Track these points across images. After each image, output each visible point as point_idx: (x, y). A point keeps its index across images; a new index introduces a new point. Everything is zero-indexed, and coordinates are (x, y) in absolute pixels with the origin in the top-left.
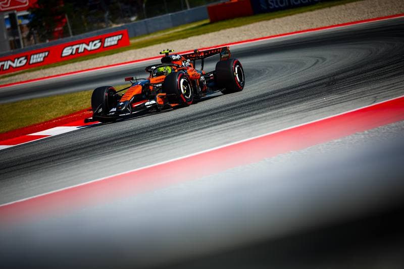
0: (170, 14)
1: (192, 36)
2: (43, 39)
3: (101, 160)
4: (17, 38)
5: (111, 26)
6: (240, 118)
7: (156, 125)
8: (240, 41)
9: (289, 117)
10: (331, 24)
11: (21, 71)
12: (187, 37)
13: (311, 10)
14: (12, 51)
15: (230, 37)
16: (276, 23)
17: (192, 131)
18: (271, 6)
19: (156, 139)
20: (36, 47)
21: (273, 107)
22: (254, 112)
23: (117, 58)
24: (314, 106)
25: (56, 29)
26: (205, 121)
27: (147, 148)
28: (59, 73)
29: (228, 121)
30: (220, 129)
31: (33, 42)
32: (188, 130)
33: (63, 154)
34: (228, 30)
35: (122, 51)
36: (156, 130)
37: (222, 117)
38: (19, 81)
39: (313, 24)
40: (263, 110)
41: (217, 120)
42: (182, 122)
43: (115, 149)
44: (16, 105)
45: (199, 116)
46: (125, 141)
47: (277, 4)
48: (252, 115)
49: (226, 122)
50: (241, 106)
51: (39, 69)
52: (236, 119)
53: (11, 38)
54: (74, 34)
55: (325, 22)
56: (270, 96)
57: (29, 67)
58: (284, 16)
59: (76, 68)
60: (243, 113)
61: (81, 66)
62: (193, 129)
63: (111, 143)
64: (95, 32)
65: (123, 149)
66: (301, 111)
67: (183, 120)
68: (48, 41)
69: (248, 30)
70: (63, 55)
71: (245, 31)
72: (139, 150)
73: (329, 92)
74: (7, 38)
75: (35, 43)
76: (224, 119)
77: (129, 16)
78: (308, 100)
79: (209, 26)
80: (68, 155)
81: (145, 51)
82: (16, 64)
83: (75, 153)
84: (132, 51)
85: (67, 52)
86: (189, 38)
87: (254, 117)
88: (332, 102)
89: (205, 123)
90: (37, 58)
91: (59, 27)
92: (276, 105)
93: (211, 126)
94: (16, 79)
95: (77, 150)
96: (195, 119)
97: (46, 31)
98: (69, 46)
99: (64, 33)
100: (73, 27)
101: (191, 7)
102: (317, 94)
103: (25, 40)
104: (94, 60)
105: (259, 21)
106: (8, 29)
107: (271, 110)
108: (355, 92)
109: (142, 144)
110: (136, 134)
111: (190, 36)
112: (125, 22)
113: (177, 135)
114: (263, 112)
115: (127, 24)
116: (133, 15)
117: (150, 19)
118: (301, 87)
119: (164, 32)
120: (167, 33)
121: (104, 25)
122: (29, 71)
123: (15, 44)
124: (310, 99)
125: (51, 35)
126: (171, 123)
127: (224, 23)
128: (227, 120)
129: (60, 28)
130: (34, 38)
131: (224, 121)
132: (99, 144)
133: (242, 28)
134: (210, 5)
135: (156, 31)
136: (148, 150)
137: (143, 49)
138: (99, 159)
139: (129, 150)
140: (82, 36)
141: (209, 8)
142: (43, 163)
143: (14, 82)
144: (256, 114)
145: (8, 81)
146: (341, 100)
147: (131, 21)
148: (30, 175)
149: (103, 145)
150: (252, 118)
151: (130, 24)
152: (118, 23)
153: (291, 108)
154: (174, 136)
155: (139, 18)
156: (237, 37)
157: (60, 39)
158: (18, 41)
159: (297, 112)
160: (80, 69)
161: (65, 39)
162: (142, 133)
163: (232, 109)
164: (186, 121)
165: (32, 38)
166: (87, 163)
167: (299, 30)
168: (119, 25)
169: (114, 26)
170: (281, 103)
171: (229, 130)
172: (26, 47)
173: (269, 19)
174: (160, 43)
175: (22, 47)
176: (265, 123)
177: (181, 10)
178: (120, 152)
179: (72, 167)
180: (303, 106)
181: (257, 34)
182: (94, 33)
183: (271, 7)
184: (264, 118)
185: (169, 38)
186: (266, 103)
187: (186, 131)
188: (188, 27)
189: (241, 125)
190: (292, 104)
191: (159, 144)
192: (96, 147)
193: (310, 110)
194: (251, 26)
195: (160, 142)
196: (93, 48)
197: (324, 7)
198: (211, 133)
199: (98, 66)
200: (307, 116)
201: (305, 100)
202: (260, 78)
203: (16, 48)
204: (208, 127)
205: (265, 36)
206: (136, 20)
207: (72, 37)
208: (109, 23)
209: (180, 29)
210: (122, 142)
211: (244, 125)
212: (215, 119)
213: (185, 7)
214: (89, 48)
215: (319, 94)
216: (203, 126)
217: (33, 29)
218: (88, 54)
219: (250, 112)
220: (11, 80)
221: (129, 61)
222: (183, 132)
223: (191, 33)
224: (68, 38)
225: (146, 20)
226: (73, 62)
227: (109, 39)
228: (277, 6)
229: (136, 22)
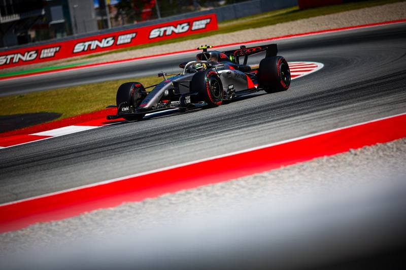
1: (281, 22)
2: (131, 20)
3: (185, 145)
4: (105, 18)
5: (199, 9)
6: (327, 108)
7: (242, 112)
8: (328, 29)
9: (376, 109)
11: (108, 51)
12: (275, 24)
14: (99, 31)
15: (319, 25)
16: (366, 12)
17: (278, 120)
19: (242, 126)
20: (124, 27)
21: (361, 98)
22: (342, 103)
24: (402, 99)
25: (144, 11)
26: (292, 110)
27: (233, 135)
28: (146, 55)
29: (315, 111)
30: (306, 119)
31: (121, 22)
32: (274, 119)
33: (148, 137)
34: (317, 18)
35: (209, 35)
36: (241, 116)
37: (309, 107)
38: (105, 61)
39: (403, 14)
40: (351, 101)
41: (304, 109)
42: (268, 110)
43: (200, 135)
44: (101, 86)
45: (285, 104)
46: (210, 127)
48: (339, 106)
49: (313, 112)
50: (329, 96)
51: (126, 50)
52: (323, 110)
53: (99, 18)
54: (162, 16)
56: (357, 87)
57: (116, 47)
58: (374, 6)
59: (163, 51)
60: (330, 103)
61: (168, 49)
62: (279, 118)
63: (197, 128)
64: (184, 14)
65: (208, 135)
66: (388, 104)
67: (270, 107)
68: (135, 23)
69: (337, 19)
70: (151, 37)
71: (334, 19)
72: (225, 137)
74: (95, 17)
75: (123, 24)
76: (310, 108)
78: (395, 92)
79: (299, 13)
80: (153, 138)
81: (233, 36)
82: (104, 44)
83: (160, 137)
84: (220, 36)
85: (154, 33)
86: (278, 25)
87: (342, 108)
89: (292, 112)
90: (124, 39)
91: (146, 8)
92: (364, 96)
93: (298, 115)
94: (103, 59)
95: (162, 134)
96: (282, 107)
97: (134, 12)
98: (156, 28)
99: (152, 15)
100: (162, 9)
103: (113, 20)
104: (181, 43)
105: (348, 10)
106: (97, 9)
107: (358, 101)
109: (227, 131)
110: (222, 120)
111: (278, 23)
112: (214, 6)
113: (263, 123)
114: (350, 103)
115: (216, 8)
117: (239, 4)
118: (389, 79)
119: (253, 17)
120: (255, 18)
121: (192, 8)
122: (116, 52)
123: (103, 24)
124: (398, 92)
125: (139, 16)
126: (257, 110)
127: (313, 10)
128: (313, 109)
129: (148, 10)
130: (122, 18)
131: (310, 110)
132: (184, 129)
133: (331, 16)
135: (244, 16)
136: (233, 136)
137: (231, 33)
138: (184, 144)
139: (214, 136)
140: (171, 18)
142: (128, 146)
143: (100, 62)
144: (343, 105)
145: (94, 61)
147: (219, 5)
148: (115, 157)
149: (189, 130)
150: (338, 108)
151: (219, 8)
152: (206, 7)
153: (378, 101)
154: (260, 124)
155: (228, 3)
156: (326, 25)
157: (148, 21)
158: (106, 21)
159: (385, 104)
160: (167, 52)
161: (152, 21)
162: (228, 119)
163: (318, 98)
164: (272, 109)
165: (120, 19)
166: (172, 148)
167: (389, 20)
168: (208, 9)
169: (203, 9)
171: (315, 120)
172: (114, 28)
173: (359, 8)
174: (248, 28)
175: (110, 28)
176: (352, 114)
178: (205, 138)
179: (157, 151)
180: (390, 99)
181: (346, 22)
182: (182, 16)
187: (272, 119)
188: (277, 13)
189: (328, 116)
190: (379, 96)
191: (244, 131)
192: (181, 132)
193: (397, 102)
194: (341, 14)
195: (245, 129)
196: (181, 31)
198: (298, 122)
199: (185, 49)
200: (394, 109)
201: (393, 92)
202: (348, 67)
203: (103, 28)
204: (294, 116)
205: (354, 25)
206: (225, 4)
207: (160, 19)
208: (198, 6)
209: (269, 15)
210: (207, 128)
211: (331, 115)
212: (302, 108)
214: (176, 31)
216: (290, 115)
217: (121, 10)
218: (175, 37)
219: (336, 102)
220: (97, 60)
222: (269, 120)
223: (279, 19)
224: (157, 20)
225: (235, 4)
226: (160, 44)
227: (197, 23)
229: (225, 6)
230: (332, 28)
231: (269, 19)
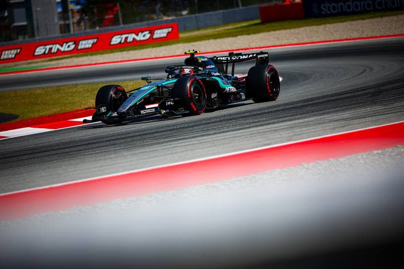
0: (221, 11)
1: (242, 35)
2: (93, 26)
3: (140, 151)
4: (67, 22)
5: (162, 18)
6: (283, 121)
8: (289, 43)
9: (331, 124)
10: (382, 34)
11: (69, 55)
12: (236, 36)
13: (363, 19)
14: (61, 35)
15: (280, 39)
16: (327, 29)
17: (233, 130)
18: (323, 11)
19: (197, 135)
20: (86, 33)
21: (317, 113)
22: (297, 117)
23: (166, 50)
24: (357, 115)
25: (107, 17)
26: (248, 121)
27: (187, 143)
28: (106, 61)
29: (270, 124)
30: (261, 131)
31: (83, 28)
32: (229, 129)
33: (103, 142)
34: (277, 32)
35: (170, 44)
36: (197, 125)
37: (265, 119)
38: (65, 65)
39: (363, 32)
40: (306, 115)
41: (259, 121)
42: (225, 120)
43: (155, 142)
44: (60, 89)
45: (241, 115)
46: (165, 135)
47: (329, 10)
48: (295, 119)
49: (268, 124)
50: (285, 110)
51: (87, 55)
52: (278, 122)
53: (62, 22)
54: (124, 23)
55: (376, 32)
56: (314, 102)
57: (76, 52)
58: (335, 22)
59: (123, 57)
60: (286, 117)
61: (128, 55)
62: (235, 128)
63: (152, 136)
64: (146, 22)
65: (163, 143)
66: (344, 119)
67: (225, 118)
68: (97, 28)
69: (298, 33)
70: (112, 43)
71: (295, 34)
72: (179, 145)
73: (374, 103)
74: (57, 21)
75: (85, 29)
76: (266, 120)
77: (181, 10)
78: (351, 108)
79: (260, 27)
80: (108, 143)
82: (65, 48)
83: (114, 142)
84: (181, 45)
85: (116, 40)
86: (239, 37)
87: (297, 121)
88: (376, 113)
89: (247, 124)
90: (86, 44)
91: (109, 15)
92: (320, 111)
93: (253, 127)
94: (63, 64)
95: (117, 139)
96: (237, 118)
97: (97, 18)
98: (118, 35)
99: (115, 22)
100: (124, 16)
101: (243, 6)
102: (361, 103)
103: (75, 25)
104: (142, 51)
105: (309, 26)
106: (59, 13)
107: (314, 115)
108: (400, 105)
109: (181, 139)
110: (177, 129)
111: (239, 35)
112: (176, 15)
113: (218, 133)
114: (306, 117)
115: (178, 17)
116: (185, 9)
117: (201, 14)
118: (346, 95)
119: (214, 29)
120: (217, 30)
121: (155, 17)
122: (77, 57)
123: (65, 29)
124: (354, 108)
125: (101, 22)
128: (269, 122)
129: (111, 16)
130: (85, 24)
131: (266, 122)
132: (140, 135)
133: (293, 30)
134: (263, 5)
135: (206, 27)
136: (187, 145)
137: (192, 43)
138: (138, 150)
139: (168, 144)
140: (132, 26)
141: (261, 9)
142: (82, 150)
143: (60, 66)
144: (298, 119)
145: (55, 65)
146: (385, 111)
147: (182, 15)
148: (68, 160)
149: (144, 137)
150: (293, 122)
151: (181, 17)
152: (168, 16)
153: (333, 116)
154: (215, 133)
155: (191, 13)
156: (287, 39)
157: (110, 27)
158: (68, 25)
159: (341, 120)
160: (127, 59)
161: (114, 27)
162: (183, 128)
163: (275, 111)
164: (228, 120)
165: (82, 24)
166: (125, 153)
167: (349, 38)
168: (170, 18)
169: (165, 18)
170: (325, 109)
171: (270, 132)
172: (76, 32)
173: (320, 24)
174: (209, 39)
175: (72, 32)
176: (307, 128)
177: (233, 8)
178: (159, 145)
179: (111, 156)
180: (346, 114)
181: (307, 38)
182: (144, 24)
183: (323, 13)
184: (306, 124)
185: (219, 34)
186: (310, 108)
187: (227, 130)
188: (239, 25)
189: (283, 129)
190: (335, 112)
191: (199, 140)
192: (136, 138)
193: (352, 119)
194: (302, 29)
195: (199, 138)
196: (142, 38)
197: (376, 17)
198: (252, 134)
199: (146, 57)
200: (349, 125)
201: (349, 109)
202: (306, 82)
203: (65, 32)
204: (250, 127)
205: (314, 41)
206: (187, 14)
207: (122, 26)
208: (160, 15)
209: (230, 27)
210: (163, 135)
211: (285, 128)
212: (257, 120)
213: (238, 6)
214: (138, 38)
215: (363, 104)
216: (245, 126)
217: (84, 15)
218: (136, 44)
219: (292, 116)
220: (58, 64)
221: (177, 54)
222: (224, 130)
223: (240, 32)
224: (118, 27)
225: (197, 15)
226: (121, 51)
227: (159, 31)
228: (329, 12)
229: (187, 16)
230: (293, 43)
231: (230, 31)
